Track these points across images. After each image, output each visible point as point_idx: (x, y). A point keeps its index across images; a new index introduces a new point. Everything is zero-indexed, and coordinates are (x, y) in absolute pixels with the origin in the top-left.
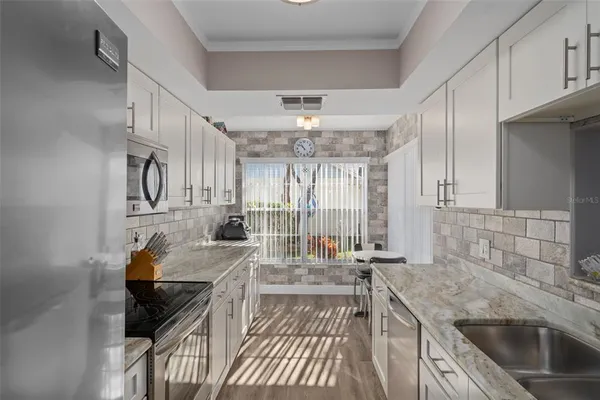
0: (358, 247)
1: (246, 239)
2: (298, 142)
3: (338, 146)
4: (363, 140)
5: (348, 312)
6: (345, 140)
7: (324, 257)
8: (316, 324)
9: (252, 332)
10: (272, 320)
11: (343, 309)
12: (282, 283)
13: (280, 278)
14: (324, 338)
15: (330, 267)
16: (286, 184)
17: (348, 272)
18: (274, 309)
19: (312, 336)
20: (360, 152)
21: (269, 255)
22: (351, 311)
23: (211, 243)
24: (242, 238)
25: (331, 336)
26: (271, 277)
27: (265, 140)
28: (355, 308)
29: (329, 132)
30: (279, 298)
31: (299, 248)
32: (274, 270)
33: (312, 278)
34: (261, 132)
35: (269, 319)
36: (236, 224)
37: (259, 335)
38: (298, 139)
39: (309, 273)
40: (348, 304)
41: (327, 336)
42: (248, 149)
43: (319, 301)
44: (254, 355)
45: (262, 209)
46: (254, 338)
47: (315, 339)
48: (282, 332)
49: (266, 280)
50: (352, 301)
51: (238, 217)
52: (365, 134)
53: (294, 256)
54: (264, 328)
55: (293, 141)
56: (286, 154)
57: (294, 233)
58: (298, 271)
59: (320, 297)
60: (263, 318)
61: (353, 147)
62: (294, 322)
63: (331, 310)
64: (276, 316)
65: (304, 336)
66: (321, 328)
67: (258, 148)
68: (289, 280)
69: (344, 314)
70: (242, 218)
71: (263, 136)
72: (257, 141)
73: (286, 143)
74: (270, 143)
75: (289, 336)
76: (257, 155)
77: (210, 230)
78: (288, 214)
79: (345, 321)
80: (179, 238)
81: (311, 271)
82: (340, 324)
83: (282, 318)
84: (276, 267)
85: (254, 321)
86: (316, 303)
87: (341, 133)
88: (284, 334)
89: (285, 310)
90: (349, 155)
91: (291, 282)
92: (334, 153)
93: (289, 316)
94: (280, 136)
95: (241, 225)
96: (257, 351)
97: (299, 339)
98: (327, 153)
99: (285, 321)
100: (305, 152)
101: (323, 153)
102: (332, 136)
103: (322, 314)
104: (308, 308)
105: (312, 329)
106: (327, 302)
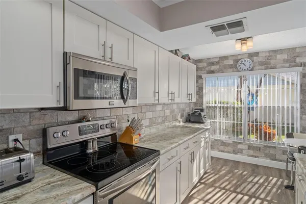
0: (290, 136)
1: (203, 123)
2: (240, 62)
3: (272, 62)
4: (295, 55)
5: (279, 183)
6: (279, 57)
7: (261, 139)
8: (250, 186)
9: (202, 181)
10: (217, 176)
11: (275, 179)
12: (229, 152)
13: (227, 149)
14: (253, 199)
15: (265, 147)
16: (239, 89)
17: (281, 152)
18: (221, 168)
19: (244, 195)
20: (293, 64)
21: (220, 134)
22: (282, 182)
23: (182, 124)
24: (201, 122)
25: (261, 199)
26: (222, 148)
27: (218, 63)
28: (287, 181)
29: (266, 52)
30: (226, 161)
31: (241, 129)
32: (224, 144)
33: (251, 152)
34: (214, 58)
35: (216, 175)
36: (197, 114)
37: (206, 184)
38: (240, 59)
39: (249, 149)
40: (281, 177)
41: (258, 198)
42: (207, 69)
43: (255, 169)
44: (199, 197)
45: (216, 105)
46: (203, 186)
47: (246, 198)
48: (223, 186)
49: (218, 148)
50: (284, 174)
51: (200, 109)
52: (298, 50)
53: (237, 136)
54: (211, 180)
55: (237, 61)
56: (231, 70)
57: (237, 120)
58: (240, 146)
59: (257, 166)
60: (212, 174)
61: (286, 61)
62: (233, 180)
63: (264, 177)
64: (221, 173)
65: (238, 193)
66: (253, 190)
67: (213, 68)
68: (234, 151)
69: (275, 184)
70: (202, 110)
71: (217, 60)
72: (213, 64)
73: (232, 63)
74: (221, 64)
75: (227, 190)
76: (213, 72)
77: (182, 116)
78: (237, 109)
79: (274, 190)
80: (160, 120)
81: (250, 147)
82: (270, 191)
83: (225, 175)
84: (224, 141)
85: (204, 174)
86: (253, 170)
87: (275, 52)
88: (224, 188)
89: (228, 171)
90: (283, 67)
91: (235, 152)
92: (269, 66)
93: (230, 175)
94: (228, 59)
95: (200, 114)
96: (203, 195)
97: (233, 195)
98: (263, 67)
99: (227, 178)
100: (246, 68)
101: (260, 67)
102: (268, 54)
103: (256, 179)
104: (245, 173)
105: (246, 190)
106: (261, 171)
